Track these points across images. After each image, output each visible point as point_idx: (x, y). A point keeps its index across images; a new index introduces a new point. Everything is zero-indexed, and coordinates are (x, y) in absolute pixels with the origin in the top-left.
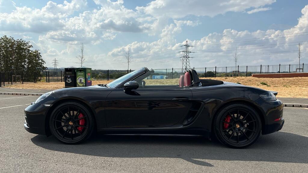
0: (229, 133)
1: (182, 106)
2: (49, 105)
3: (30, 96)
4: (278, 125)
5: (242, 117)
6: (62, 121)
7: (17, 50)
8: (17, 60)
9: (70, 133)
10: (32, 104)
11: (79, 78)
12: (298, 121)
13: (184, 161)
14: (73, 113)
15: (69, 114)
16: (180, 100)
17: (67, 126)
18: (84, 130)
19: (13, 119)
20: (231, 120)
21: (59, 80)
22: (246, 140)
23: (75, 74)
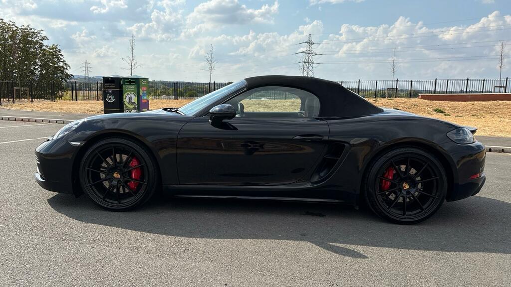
0: (390, 197)
1: (308, 150)
2: (79, 144)
3: (44, 123)
4: (474, 186)
5: (413, 171)
6: (102, 171)
7: (22, 43)
8: (22, 61)
9: (115, 191)
10: (48, 140)
11: (128, 94)
12: (501, 176)
13: (312, 246)
14: (121, 157)
15: (114, 160)
16: (309, 139)
17: (110, 180)
18: (139, 187)
19: (16, 163)
20: (394, 175)
21: (93, 97)
22: (419, 210)
23: (121, 87)
